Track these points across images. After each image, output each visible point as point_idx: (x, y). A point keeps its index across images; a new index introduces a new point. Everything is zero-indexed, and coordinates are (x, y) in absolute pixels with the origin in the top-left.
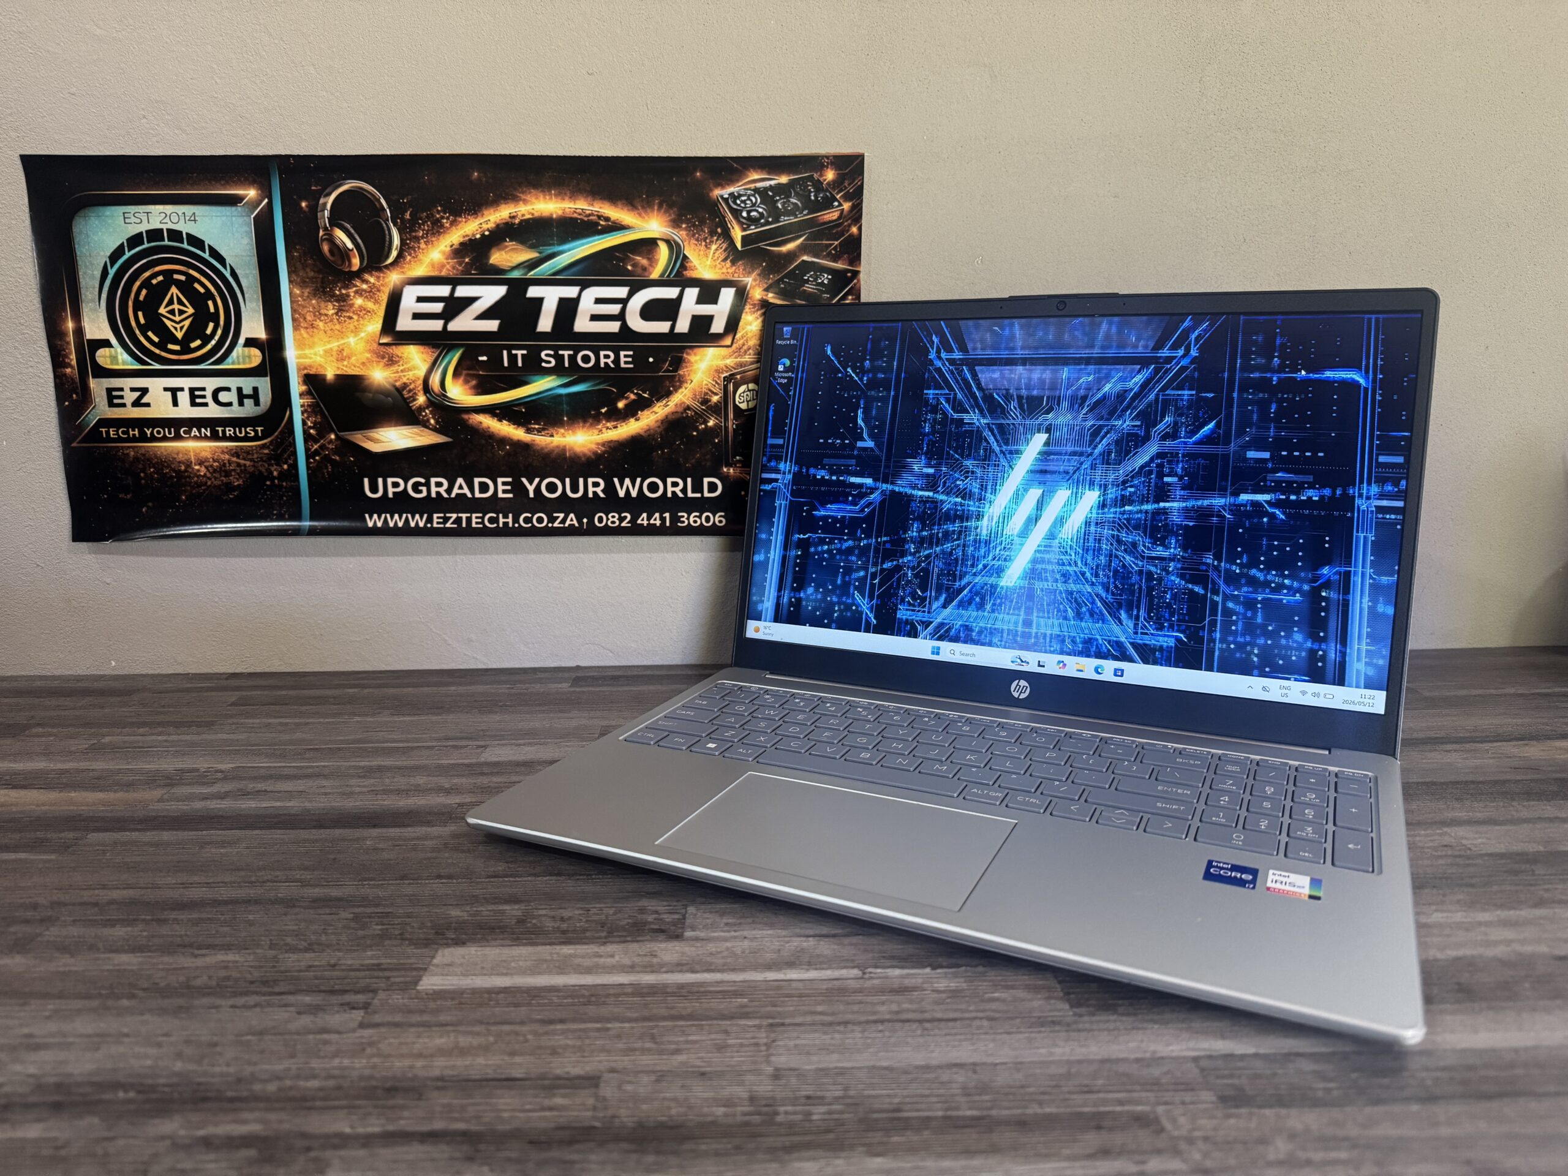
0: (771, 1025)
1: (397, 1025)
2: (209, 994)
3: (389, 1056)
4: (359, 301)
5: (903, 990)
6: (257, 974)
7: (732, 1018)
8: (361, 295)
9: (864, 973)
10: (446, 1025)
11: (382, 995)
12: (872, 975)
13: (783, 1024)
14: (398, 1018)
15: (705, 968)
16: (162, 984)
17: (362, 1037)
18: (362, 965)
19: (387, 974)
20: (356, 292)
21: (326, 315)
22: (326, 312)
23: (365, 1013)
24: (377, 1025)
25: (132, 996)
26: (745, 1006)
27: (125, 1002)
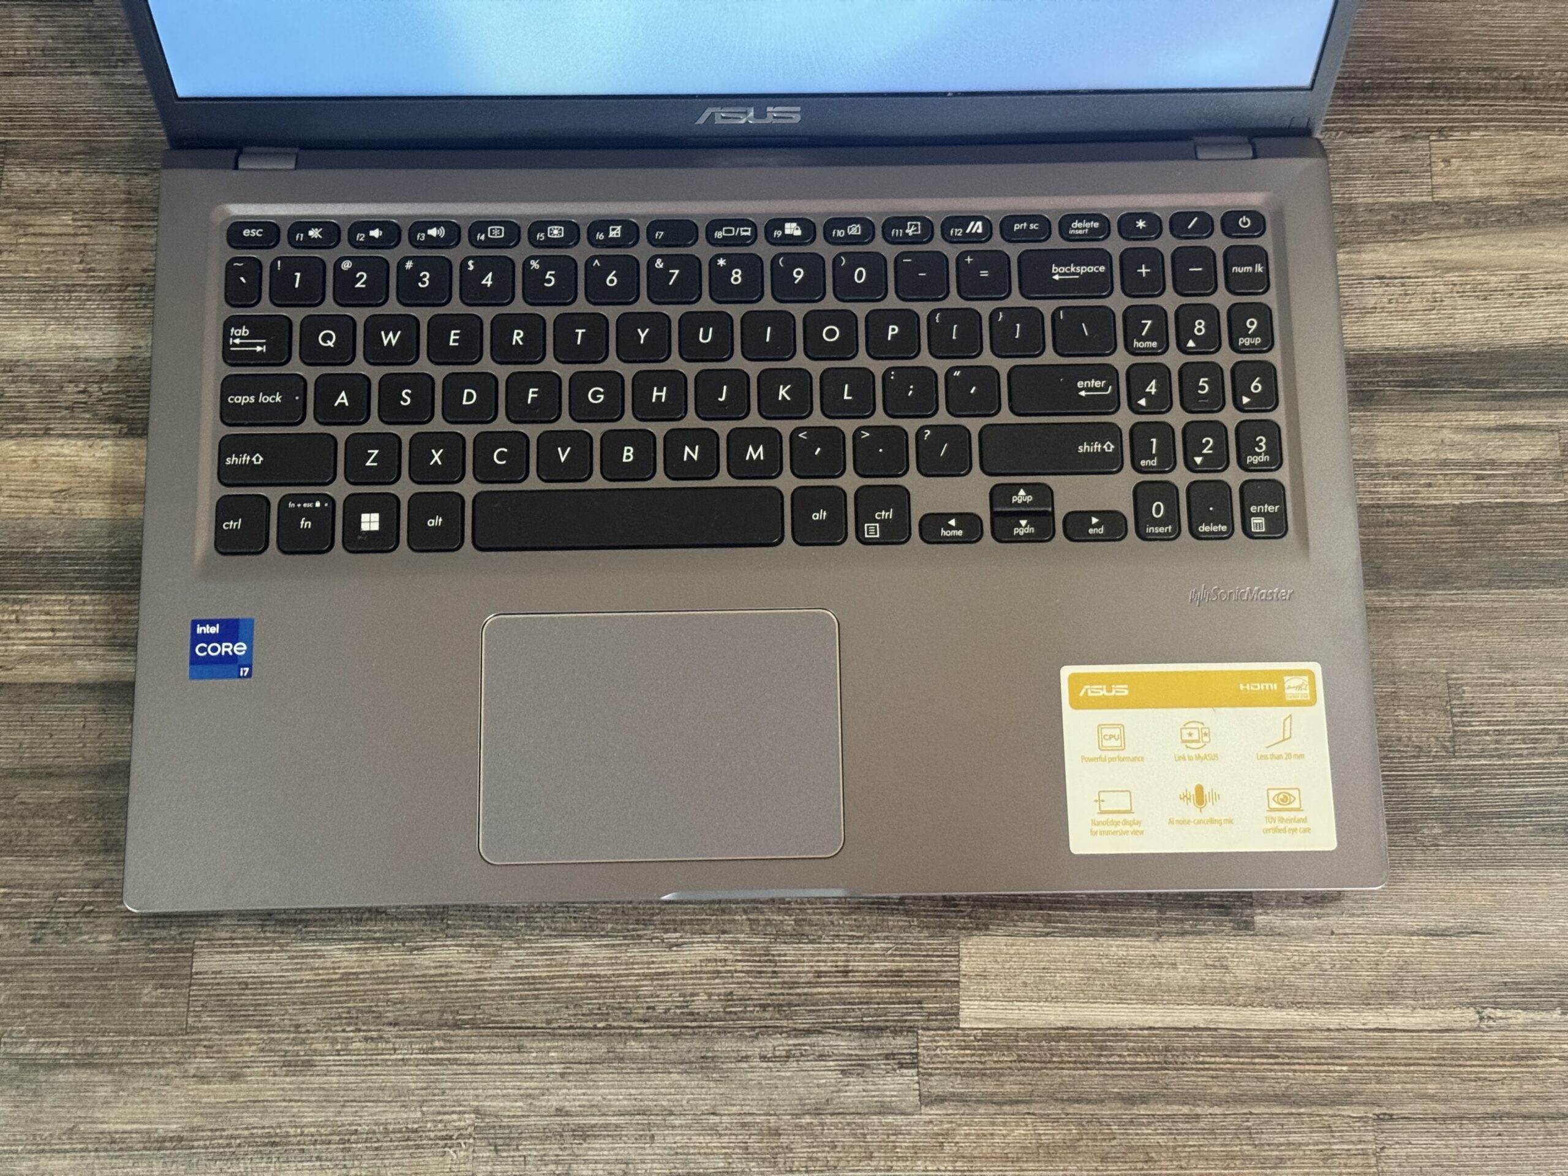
0: (1379, 1118)
1: (962, 1099)
2: (723, 1031)
3: (972, 1159)
5: (1525, 1056)
6: (760, 992)
7: (1334, 1103)
9: (1481, 1019)
10: (1017, 1102)
11: (925, 1037)
12: (1491, 1023)
13: (1391, 1118)
14: (957, 1086)
15: (1290, 999)
16: (660, 1010)
17: (931, 1122)
18: (880, 974)
19: (916, 993)
23: (918, 1074)
24: (940, 1100)
25: (637, 1036)
26: (1345, 1081)
27: (635, 1046)
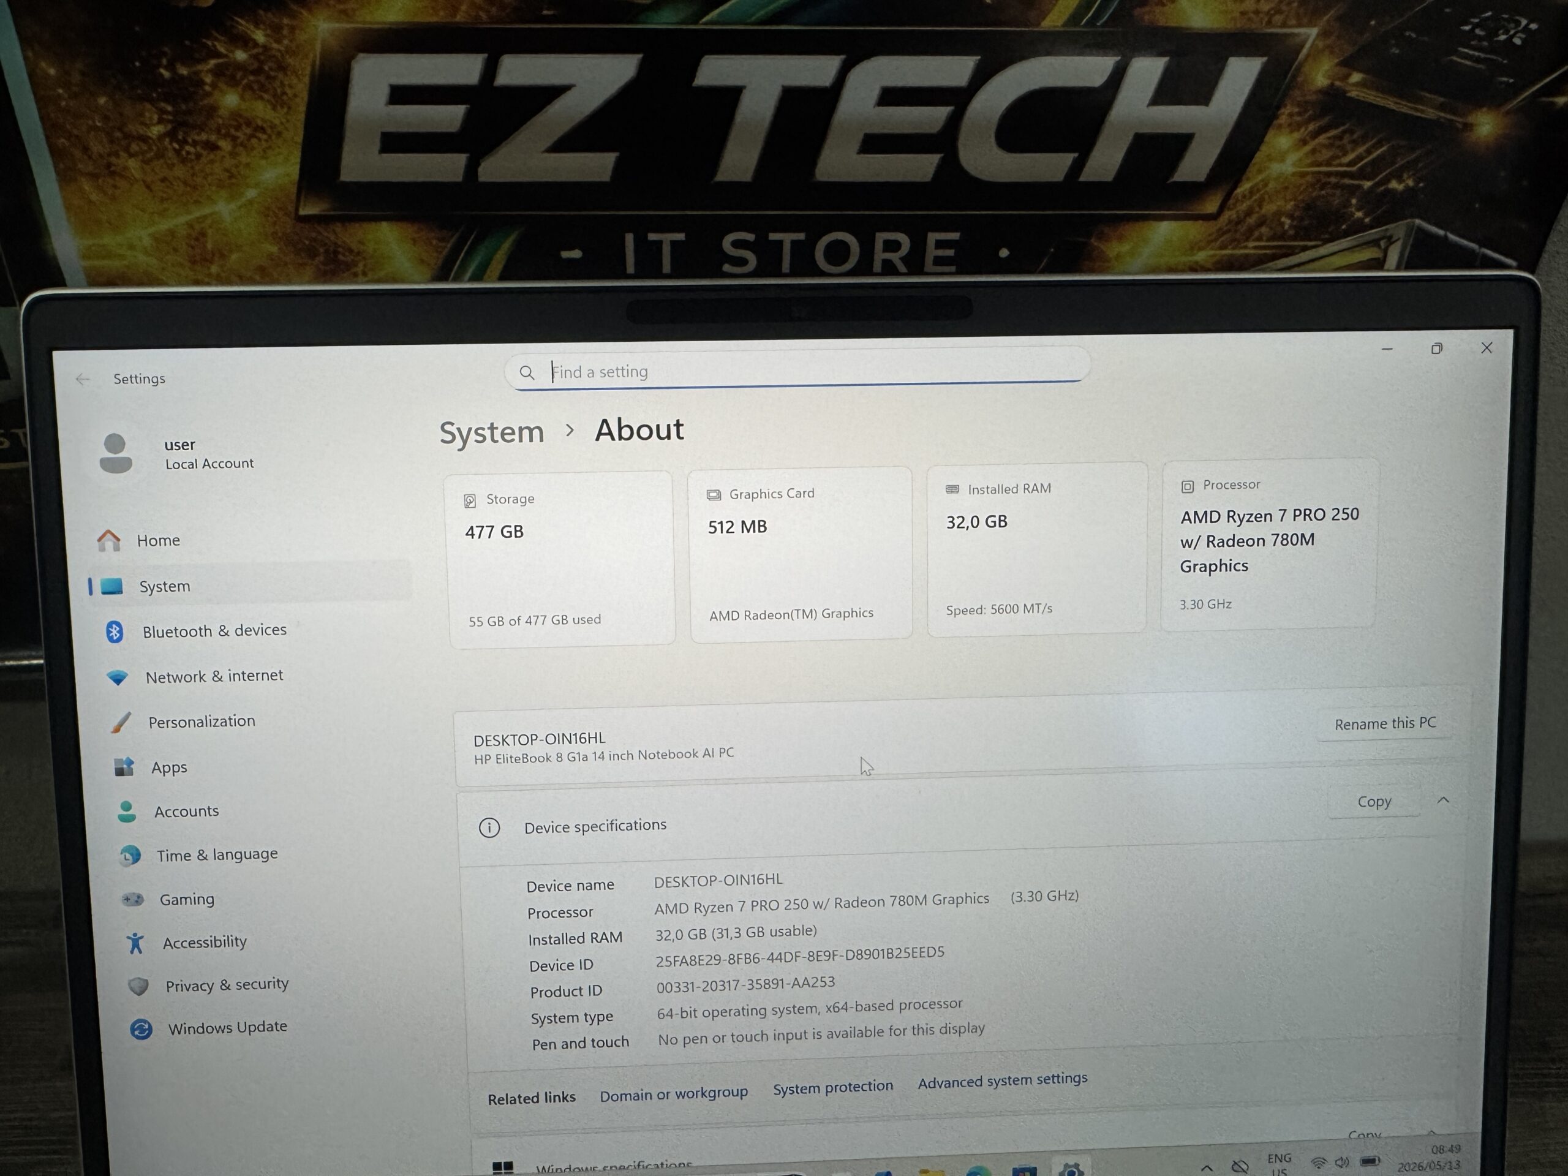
4: (230, 100)
8: (233, 82)
20: (218, 72)
21: (144, 139)
22: (142, 130)
